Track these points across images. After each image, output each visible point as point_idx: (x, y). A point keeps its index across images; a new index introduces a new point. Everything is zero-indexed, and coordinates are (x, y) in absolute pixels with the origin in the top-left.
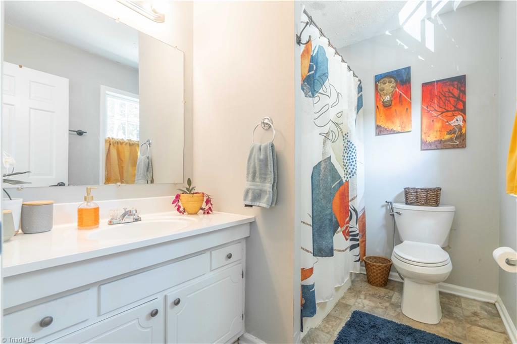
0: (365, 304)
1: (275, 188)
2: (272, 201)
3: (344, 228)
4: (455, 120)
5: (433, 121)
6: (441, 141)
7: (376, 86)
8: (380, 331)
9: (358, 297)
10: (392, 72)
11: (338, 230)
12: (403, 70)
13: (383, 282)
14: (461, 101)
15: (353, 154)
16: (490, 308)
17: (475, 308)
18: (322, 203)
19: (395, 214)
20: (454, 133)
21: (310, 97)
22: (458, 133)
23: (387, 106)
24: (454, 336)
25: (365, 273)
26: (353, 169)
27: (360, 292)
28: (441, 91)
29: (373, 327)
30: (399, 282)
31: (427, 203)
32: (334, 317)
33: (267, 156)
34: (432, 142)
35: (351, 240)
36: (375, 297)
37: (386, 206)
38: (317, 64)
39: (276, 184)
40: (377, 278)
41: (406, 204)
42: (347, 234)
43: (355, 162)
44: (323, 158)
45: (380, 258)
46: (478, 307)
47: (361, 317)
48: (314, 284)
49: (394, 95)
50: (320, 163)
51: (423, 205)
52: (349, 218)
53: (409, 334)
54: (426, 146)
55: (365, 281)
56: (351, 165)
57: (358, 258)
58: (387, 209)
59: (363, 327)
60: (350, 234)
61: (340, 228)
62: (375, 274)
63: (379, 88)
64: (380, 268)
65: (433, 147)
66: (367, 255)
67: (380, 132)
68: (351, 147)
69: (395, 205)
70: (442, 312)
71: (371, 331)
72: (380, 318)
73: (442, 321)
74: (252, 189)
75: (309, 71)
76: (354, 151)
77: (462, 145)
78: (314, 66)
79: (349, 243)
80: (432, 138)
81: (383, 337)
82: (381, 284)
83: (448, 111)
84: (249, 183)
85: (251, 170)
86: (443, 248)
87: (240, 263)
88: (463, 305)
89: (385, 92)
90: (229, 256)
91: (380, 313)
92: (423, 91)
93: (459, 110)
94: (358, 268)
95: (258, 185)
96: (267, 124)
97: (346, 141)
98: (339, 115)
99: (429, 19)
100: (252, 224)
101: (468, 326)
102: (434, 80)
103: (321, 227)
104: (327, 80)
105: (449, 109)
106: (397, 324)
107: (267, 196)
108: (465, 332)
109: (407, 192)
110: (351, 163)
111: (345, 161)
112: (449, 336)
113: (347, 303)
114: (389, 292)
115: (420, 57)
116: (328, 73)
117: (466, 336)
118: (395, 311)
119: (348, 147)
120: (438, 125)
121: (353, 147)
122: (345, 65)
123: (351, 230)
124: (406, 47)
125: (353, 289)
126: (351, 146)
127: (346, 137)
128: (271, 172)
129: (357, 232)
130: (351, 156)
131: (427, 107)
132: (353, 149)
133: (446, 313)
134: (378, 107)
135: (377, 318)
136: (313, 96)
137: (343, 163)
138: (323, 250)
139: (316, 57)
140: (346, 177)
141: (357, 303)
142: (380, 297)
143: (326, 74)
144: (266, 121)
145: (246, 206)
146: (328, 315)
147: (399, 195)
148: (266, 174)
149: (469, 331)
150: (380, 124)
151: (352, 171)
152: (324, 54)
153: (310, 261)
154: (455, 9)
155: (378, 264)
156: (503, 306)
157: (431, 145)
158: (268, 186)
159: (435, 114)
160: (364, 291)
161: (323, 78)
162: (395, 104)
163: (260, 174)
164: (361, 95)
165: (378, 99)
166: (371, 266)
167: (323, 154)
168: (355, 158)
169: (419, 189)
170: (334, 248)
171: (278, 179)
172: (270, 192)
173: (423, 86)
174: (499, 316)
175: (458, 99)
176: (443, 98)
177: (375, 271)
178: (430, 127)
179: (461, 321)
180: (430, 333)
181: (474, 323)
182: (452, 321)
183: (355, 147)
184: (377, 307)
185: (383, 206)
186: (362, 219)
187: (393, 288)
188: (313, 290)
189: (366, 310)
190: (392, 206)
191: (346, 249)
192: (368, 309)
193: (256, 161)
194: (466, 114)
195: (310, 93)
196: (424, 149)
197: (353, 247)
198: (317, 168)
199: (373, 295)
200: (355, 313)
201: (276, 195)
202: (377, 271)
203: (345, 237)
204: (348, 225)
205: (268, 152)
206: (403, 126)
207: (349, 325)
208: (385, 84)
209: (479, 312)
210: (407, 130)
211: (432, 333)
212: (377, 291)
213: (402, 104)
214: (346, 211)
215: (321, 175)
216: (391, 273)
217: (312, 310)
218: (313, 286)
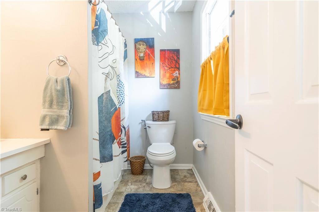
0: (132, 188)
1: (71, 113)
2: (69, 124)
3: (118, 140)
4: (175, 73)
5: (165, 72)
6: (169, 84)
7: (135, 46)
8: (143, 201)
9: (127, 185)
10: (144, 39)
11: (114, 142)
12: (150, 39)
13: (141, 171)
14: (178, 63)
15: (122, 89)
16: (190, 172)
17: (185, 174)
18: (104, 124)
19: (147, 128)
20: (175, 80)
21: (96, 45)
22: (177, 80)
23: (142, 59)
24: (178, 191)
25: (130, 169)
26: (123, 99)
27: (128, 181)
28: (169, 56)
29: (139, 200)
30: (149, 169)
31: (163, 120)
32: (113, 203)
33: (64, 88)
34: (165, 85)
35: (122, 147)
36: (137, 182)
37: (141, 123)
38: (100, 21)
39: (72, 110)
40: (137, 170)
41: (153, 121)
42: (120, 143)
43: (123, 95)
44: (105, 91)
45: (138, 156)
46: (186, 173)
47: (131, 197)
48: (101, 183)
49: (145, 53)
50: (102, 95)
51: (161, 121)
52: (121, 133)
53: (158, 197)
54: (162, 86)
55: (130, 174)
56: (121, 97)
57: (126, 159)
58: (142, 124)
59: (133, 203)
60: (122, 143)
61: (115, 140)
62: (136, 167)
63: (137, 47)
64: (139, 163)
65: (166, 87)
66: (131, 156)
67: (138, 76)
68: (121, 85)
69: (147, 122)
70: (172, 180)
71: (138, 203)
72: (142, 194)
73: (172, 185)
74: (49, 115)
75: (96, 25)
76: (123, 87)
77: (178, 87)
78: (98, 23)
79: (121, 150)
80: (165, 82)
81: (145, 204)
82: (140, 173)
83: (172, 68)
84: (46, 110)
85: (48, 99)
86: (171, 144)
87: (35, 182)
88: (180, 174)
89: (140, 50)
90: (24, 178)
91: (141, 191)
92: (161, 54)
93: (176, 68)
94: (126, 166)
95: (55, 111)
96: (62, 61)
97: (118, 80)
98: (114, 61)
99: (163, 12)
100: (47, 146)
101: (183, 183)
102: (166, 49)
103: (104, 141)
104: (107, 35)
105: (173, 67)
106: (151, 194)
107: (65, 120)
108: (182, 187)
109: (153, 113)
110: (121, 95)
111: (118, 94)
112: (175, 192)
113: (121, 191)
114: (145, 177)
115: (159, 34)
116: (107, 30)
117: (182, 189)
118: (149, 187)
119: (120, 84)
120: (168, 75)
121: (122, 85)
122: (117, 27)
123: (122, 141)
124: (152, 26)
125: (123, 181)
126: (121, 83)
127: (118, 77)
128: (67, 100)
129: (126, 142)
130: (121, 90)
131: (163, 64)
132: (123, 86)
133: (173, 180)
134: (136, 59)
135: (140, 194)
136: (98, 45)
137: (117, 95)
138: (106, 158)
139: (99, 16)
140: (119, 104)
141: (127, 189)
142: (140, 181)
143: (106, 31)
144: (61, 58)
145: (42, 130)
146: (109, 203)
147: (149, 116)
148: (63, 102)
149: (184, 186)
150: (138, 71)
151: (121, 101)
152: (105, 16)
153: (98, 166)
154: (175, 12)
155: (138, 161)
156: (195, 169)
157: (165, 86)
158: (65, 112)
159: (166, 68)
160: (130, 180)
161: (105, 33)
162: (146, 59)
163: (58, 102)
164: (126, 50)
165: (136, 54)
166: (134, 163)
167: (105, 88)
168: (123, 92)
169: (159, 111)
170: (113, 155)
171: (73, 106)
172: (67, 116)
173: (160, 51)
174: (194, 175)
175: (177, 62)
176: (170, 60)
177: (136, 165)
178: (164, 76)
179: (180, 182)
180: (167, 193)
181: (185, 181)
182: (176, 183)
183: (123, 84)
184: (139, 188)
185: (140, 123)
186: (128, 133)
187: (147, 173)
188: (101, 187)
189: (133, 192)
190: (145, 123)
191: (120, 154)
192: (134, 191)
193: (53, 91)
194: (180, 70)
195: (96, 42)
196: (162, 88)
197: (123, 152)
198: (100, 98)
199: (136, 181)
200: (127, 195)
201: (72, 119)
202: (137, 165)
203: (119, 146)
204: (120, 138)
205: (65, 84)
206: (151, 73)
207: (124, 205)
208: (140, 45)
209: (186, 175)
210: (152, 76)
211: (168, 193)
212: (138, 178)
213: (150, 60)
214: (119, 128)
215: (103, 104)
216: (145, 165)
217: (100, 202)
218: (100, 184)
